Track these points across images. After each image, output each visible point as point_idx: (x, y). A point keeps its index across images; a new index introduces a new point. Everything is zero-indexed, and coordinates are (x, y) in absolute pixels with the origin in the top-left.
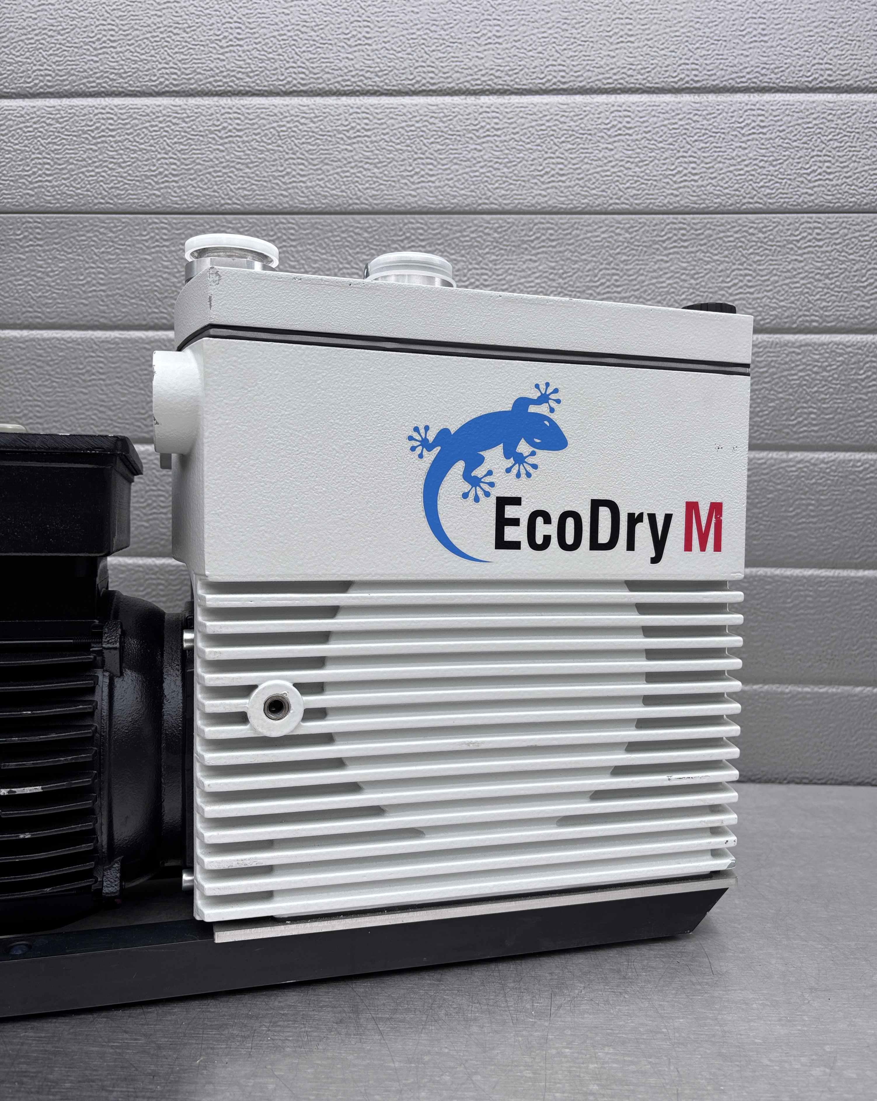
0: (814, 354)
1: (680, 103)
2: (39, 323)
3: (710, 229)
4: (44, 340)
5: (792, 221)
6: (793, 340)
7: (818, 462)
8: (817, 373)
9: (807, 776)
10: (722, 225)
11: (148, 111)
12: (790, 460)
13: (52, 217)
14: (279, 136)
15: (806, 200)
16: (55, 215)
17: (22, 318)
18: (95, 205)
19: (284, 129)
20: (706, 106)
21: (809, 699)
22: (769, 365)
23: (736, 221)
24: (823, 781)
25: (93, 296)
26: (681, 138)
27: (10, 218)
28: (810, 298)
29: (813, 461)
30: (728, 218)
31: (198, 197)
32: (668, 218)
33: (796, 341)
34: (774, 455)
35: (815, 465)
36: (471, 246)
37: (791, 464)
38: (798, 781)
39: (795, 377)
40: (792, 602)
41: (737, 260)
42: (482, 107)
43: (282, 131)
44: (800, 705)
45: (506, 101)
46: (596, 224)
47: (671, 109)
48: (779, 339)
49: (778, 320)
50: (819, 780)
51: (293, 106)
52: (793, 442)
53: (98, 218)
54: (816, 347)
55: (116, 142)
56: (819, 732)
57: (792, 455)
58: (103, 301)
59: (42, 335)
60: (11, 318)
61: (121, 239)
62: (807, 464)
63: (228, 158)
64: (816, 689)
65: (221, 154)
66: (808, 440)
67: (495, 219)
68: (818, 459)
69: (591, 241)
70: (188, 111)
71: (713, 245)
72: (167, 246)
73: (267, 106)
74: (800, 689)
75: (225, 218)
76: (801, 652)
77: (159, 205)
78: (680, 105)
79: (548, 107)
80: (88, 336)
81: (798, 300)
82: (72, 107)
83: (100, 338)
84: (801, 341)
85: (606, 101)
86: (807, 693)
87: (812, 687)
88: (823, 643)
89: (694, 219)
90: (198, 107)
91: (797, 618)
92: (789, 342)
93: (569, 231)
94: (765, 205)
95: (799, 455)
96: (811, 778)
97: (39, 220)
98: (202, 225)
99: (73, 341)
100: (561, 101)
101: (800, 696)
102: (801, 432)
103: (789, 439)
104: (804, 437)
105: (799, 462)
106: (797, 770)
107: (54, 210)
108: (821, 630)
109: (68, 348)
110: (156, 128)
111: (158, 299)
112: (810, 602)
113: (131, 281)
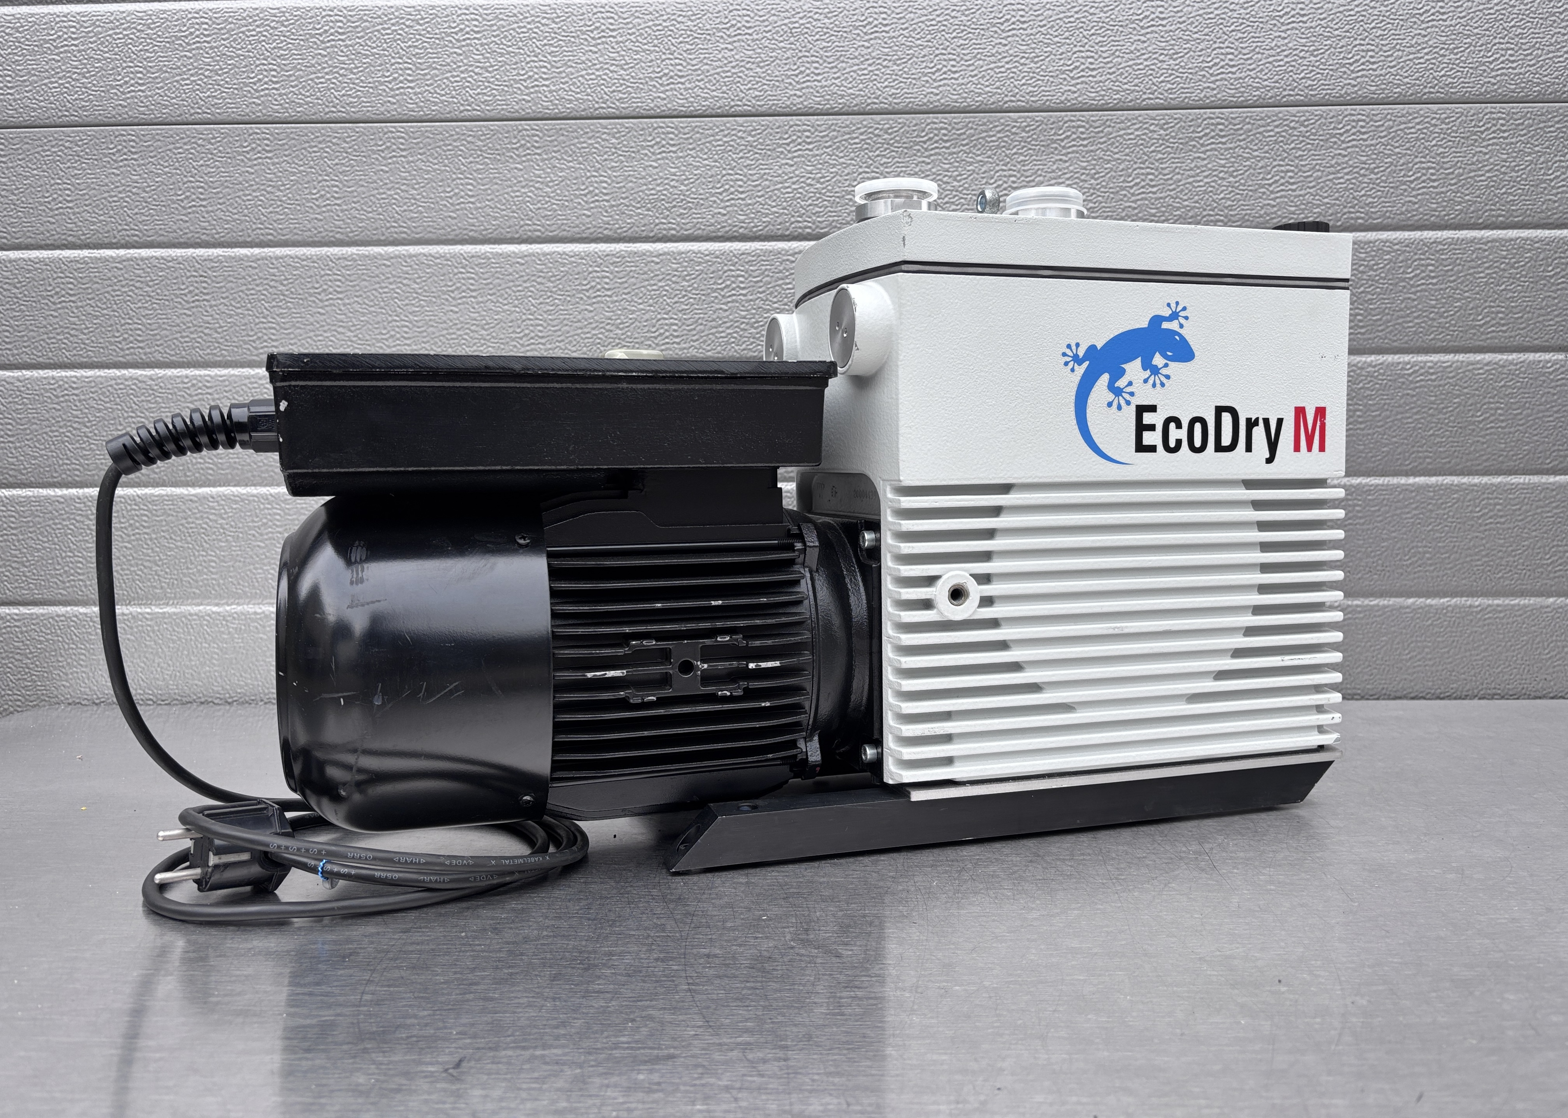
0: (1360, 253)
2: (538, 237)
3: (1249, 123)
4: (545, 254)
5: (1335, 113)
9: (1359, 692)
10: (1262, 119)
11: (651, 9)
13: (551, 124)
14: (791, 33)
15: (1349, 91)
16: (554, 122)
17: (520, 232)
18: (596, 109)
19: (797, 25)
21: (1360, 612)
23: (1276, 115)
25: (596, 207)
26: (1217, 29)
27: (505, 125)
28: (1355, 194)
29: (1359, 365)
30: (1268, 111)
31: (706, 99)
32: (1205, 113)
35: (1362, 368)
36: (998, 147)
38: (1350, 697)
41: (1278, 156)
43: (794, 28)
46: (1129, 120)
53: (599, 123)
54: (1362, 245)
55: (618, 43)
56: (1371, 646)
58: (606, 212)
59: (541, 249)
60: (508, 232)
61: (624, 146)
62: (1354, 368)
63: (737, 57)
64: (1366, 602)
65: (730, 54)
66: (1355, 343)
67: (1023, 117)
69: (1124, 139)
70: (694, 9)
71: (1253, 140)
72: (674, 152)
73: (778, 2)
75: (735, 121)
76: (1351, 564)
77: (665, 108)
80: (591, 249)
81: (1342, 197)
83: (604, 251)
86: (1357, 606)
87: (1362, 599)
88: (1373, 554)
89: (1232, 113)
93: (1100, 129)
94: (1306, 97)
96: (1362, 694)
97: (537, 128)
98: (711, 128)
99: (575, 255)
106: (1349, 686)
107: (552, 116)
108: (1371, 541)
109: (571, 263)
110: (660, 28)
111: (666, 208)
112: (1358, 511)
113: (636, 190)
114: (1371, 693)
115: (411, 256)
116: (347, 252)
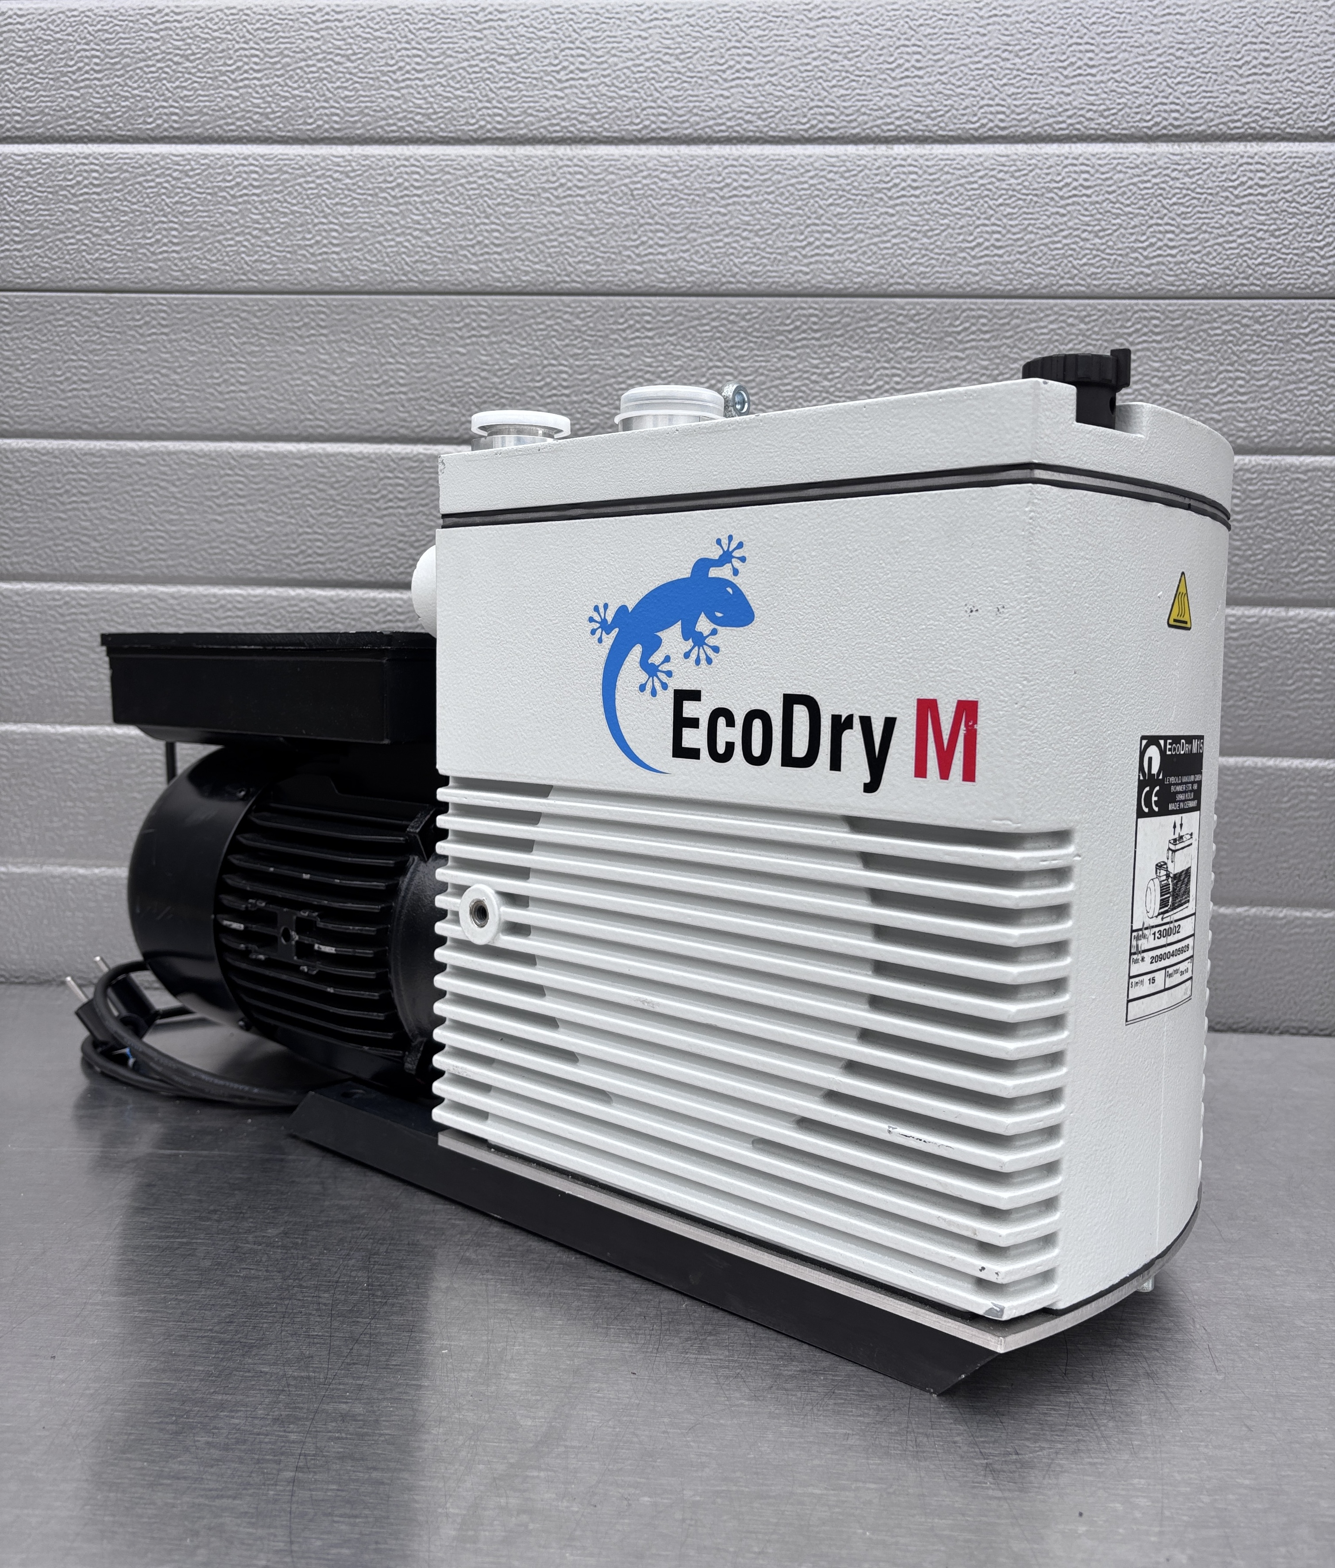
0: (1325, 482)
1: (1154, 154)
2: (321, 434)
3: (1191, 318)
5: (1299, 309)
6: (1298, 463)
7: (1327, 621)
8: (1327, 506)
9: (1306, 1025)
10: (1207, 313)
11: (464, 164)
12: (1290, 619)
13: (340, 299)
14: (632, 195)
15: (1317, 282)
16: (344, 296)
18: (395, 283)
19: (639, 186)
20: (1189, 159)
21: (1310, 926)
22: (1264, 496)
23: (1225, 309)
24: (1327, 1032)
25: (391, 400)
26: (1155, 201)
27: (287, 300)
28: (1321, 409)
29: (1320, 620)
30: (1215, 304)
31: (527, 273)
32: (1137, 304)
33: (1301, 464)
34: (1269, 611)
35: (1322, 625)
36: (880, 340)
37: (1291, 623)
38: (1294, 1031)
39: (1299, 511)
40: (1289, 801)
41: (1225, 360)
42: (895, 159)
43: (636, 189)
44: (1297, 934)
45: (927, 152)
46: (1042, 311)
47: (1142, 163)
48: (1279, 462)
49: (1278, 437)
50: (1322, 1030)
51: (651, 157)
52: (1294, 595)
53: (398, 300)
54: (1327, 472)
55: (423, 203)
56: (1323, 969)
57: (1292, 612)
58: (403, 406)
61: (427, 327)
62: (1313, 624)
63: (566, 223)
64: (1319, 914)
65: (557, 219)
66: (1315, 593)
67: (911, 303)
68: (1327, 617)
70: (515, 164)
71: (1195, 339)
72: (487, 336)
73: (616, 157)
74: (1298, 914)
75: (561, 300)
76: (1301, 866)
77: (476, 283)
78: (1155, 158)
79: (981, 159)
80: (383, 451)
81: (1305, 412)
82: (366, 157)
84: (1308, 465)
85: (1057, 152)
86: (1307, 918)
87: (1314, 911)
89: (1170, 305)
90: (529, 158)
91: (1296, 822)
92: (1291, 466)
93: (1006, 320)
94: (1263, 287)
95: (1301, 612)
96: (1311, 1028)
97: (323, 303)
98: (531, 309)
99: (364, 457)
100: (998, 152)
101: (1298, 922)
102: (1305, 583)
103: (1289, 592)
104: (1308, 589)
105: (1302, 621)
106: (1293, 1017)
107: (342, 290)
109: (359, 466)
110: (474, 186)
112: (1312, 802)
113: (439, 381)
114: (1322, 1026)
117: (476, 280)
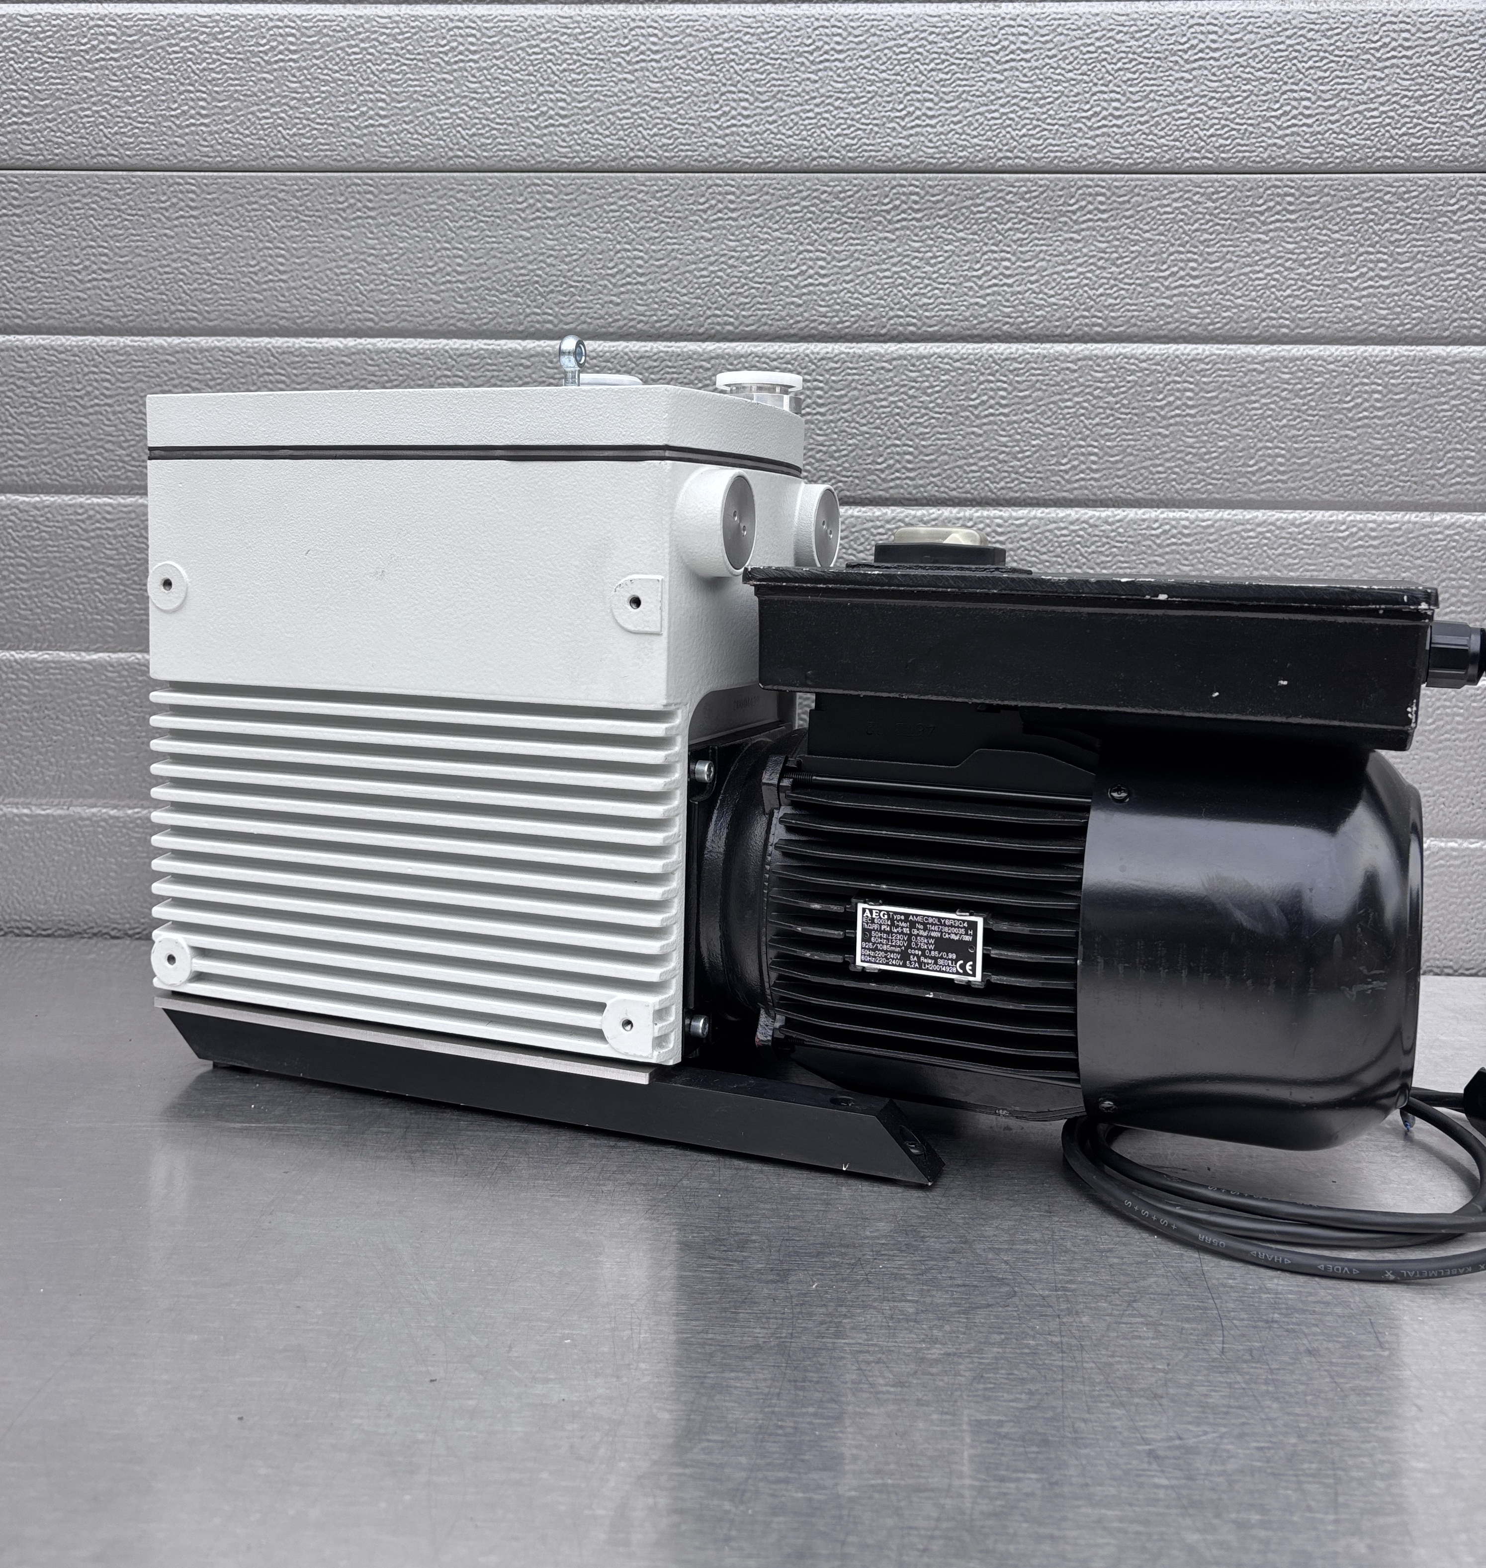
0: (1474, 374)
1: (1288, 13)
2: (371, 328)
3: (1328, 194)
4: (379, 352)
5: (1446, 183)
6: (1444, 354)
7: (1476, 527)
8: (1476, 401)
9: (1451, 964)
10: (1346, 189)
11: (525, 25)
12: (1436, 524)
13: (389, 177)
14: (712, 59)
15: (1466, 154)
16: (393, 174)
17: (347, 321)
18: (450, 159)
19: (720, 49)
20: (1326, 18)
21: (1456, 858)
22: (1408, 390)
23: (1366, 184)
24: (1473, 971)
25: (447, 290)
26: (1289, 64)
27: (329, 178)
28: (1470, 294)
29: (1467, 526)
30: (1355, 179)
31: (597, 148)
32: (1269, 180)
33: (1448, 356)
34: (1413, 517)
35: (1470, 531)
36: (987, 220)
37: (1437, 529)
38: (1437, 970)
39: (1446, 407)
40: (1433, 723)
41: (1366, 240)
42: (1003, 19)
43: (717, 53)
44: (1442, 866)
45: (1039, 11)
46: (1166, 188)
47: (1275, 22)
48: (1425, 352)
49: (1423, 325)
50: (1467, 969)
51: (733, 17)
52: (1440, 498)
53: (454, 178)
54: (1476, 364)
55: (480, 69)
56: (1469, 904)
57: (1438, 517)
58: (461, 297)
59: (374, 345)
60: (330, 321)
61: (486, 208)
62: (1460, 530)
63: (639, 91)
64: (1465, 845)
65: (630, 87)
66: (1463, 496)
67: (1022, 180)
68: (1475, 522)
69: (1158, 213)
70: (582, 25)
71: (1332, 218)
72: (552, 219)
73: (695, 17)
74: (1443, 845)
75: (634, 178)
76: (1446, 793)
77: (541, 159)
78: (1289, 16)
79: (1098, 19)
80: (440, 346)
81: (1452, 297)
82: (416, 18)
83: (457, 349)
84: (1455, 355)
85: (1182, 10)
86: (1453, 849)
87: (1460, 841)
88: (1476, 780)
89: (1306, 180)
90: (597, 18)
91: (1441, 745)
92: (1438, 358)
93: (1126, 198)
94: (1407, 160)
95: (1448, 517)
96: (1456, 968)
97: (371, 182)
98: (602, 188)
99: (419, 353)
100: (1117, 11)
101: (1443, 853)
102: (1452, 485)
103: (1434, 495)
104: (1455, 492)
105: (1448, 527)
106: (1437, 956)
107: (391, 166)
108: (1474, 762)
109: (413, 364)
110: (537, 50)
111: (540, 294)
112: (1459, 723)
113: (501, 268)
114: (1468, 966)
115: (202, 350)
116: (119, 343)
117: (541, 156)
